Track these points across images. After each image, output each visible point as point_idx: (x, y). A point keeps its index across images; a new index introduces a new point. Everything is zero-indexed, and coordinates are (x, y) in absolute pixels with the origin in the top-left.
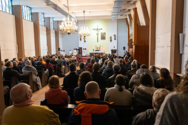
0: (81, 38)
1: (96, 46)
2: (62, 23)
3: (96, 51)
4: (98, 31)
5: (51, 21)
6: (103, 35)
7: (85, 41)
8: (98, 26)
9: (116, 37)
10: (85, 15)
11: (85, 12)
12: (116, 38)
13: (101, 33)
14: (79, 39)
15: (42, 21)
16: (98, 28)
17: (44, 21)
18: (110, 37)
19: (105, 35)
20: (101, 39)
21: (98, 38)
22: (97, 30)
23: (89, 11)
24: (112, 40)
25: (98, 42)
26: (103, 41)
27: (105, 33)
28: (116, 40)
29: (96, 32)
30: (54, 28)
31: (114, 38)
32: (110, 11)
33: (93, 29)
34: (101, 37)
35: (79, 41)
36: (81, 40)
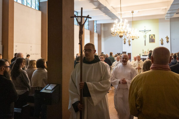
0: (125, 41)
1: (143, 51)
2: (114, 25)
3: (143, 56)
4: (145, 33)
5: (95, 24)
6: (152, 37)
7: (130, 45)
8: (145, 27)
9: (169, 39)
10: (134, 16)
11: (133, 12)
12: (169, 41)
13: (150, 35)
14: (123, 42)
15: (87, 25)
16: (146, 30)
17: (88, 25)
18: (161, 39)
19: (154, 37)
20: (150, 42)
21: (145, 41)
22: (145, 31)
23: (138, 11)
24: (164, 43)
25: (145, 45)
26: (152, 44)
27: (154, 35)
28: (169, 43)
29: (143, 34)
30: (96, 32)
31: (166, 41)
32: (163, 9)
33: (140, 31)
34: (150, 40)
35: (123, 44)
36: (125, 43)
